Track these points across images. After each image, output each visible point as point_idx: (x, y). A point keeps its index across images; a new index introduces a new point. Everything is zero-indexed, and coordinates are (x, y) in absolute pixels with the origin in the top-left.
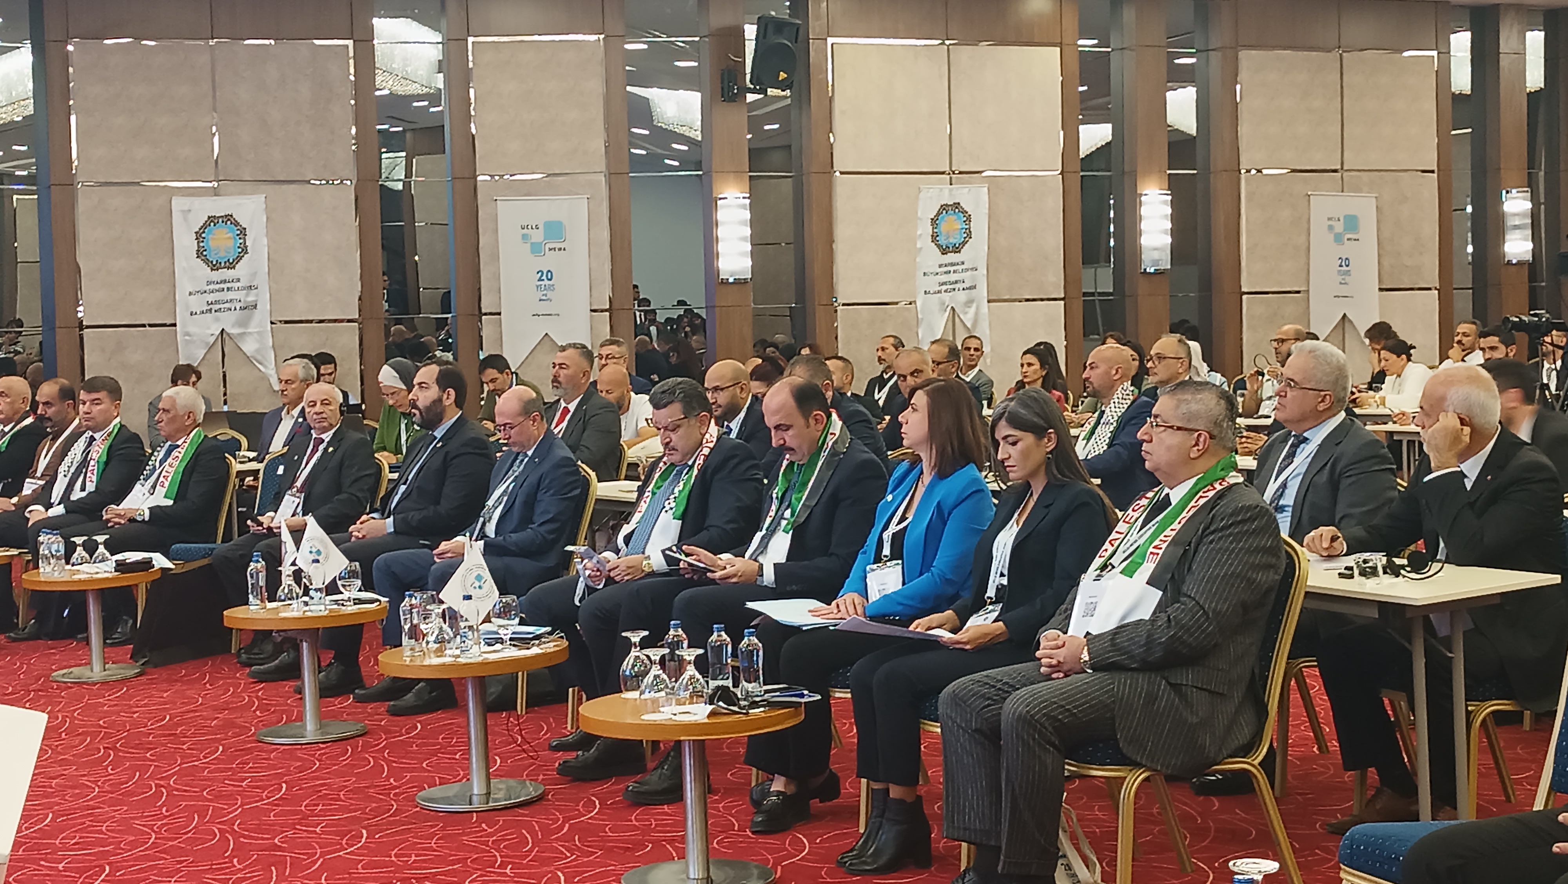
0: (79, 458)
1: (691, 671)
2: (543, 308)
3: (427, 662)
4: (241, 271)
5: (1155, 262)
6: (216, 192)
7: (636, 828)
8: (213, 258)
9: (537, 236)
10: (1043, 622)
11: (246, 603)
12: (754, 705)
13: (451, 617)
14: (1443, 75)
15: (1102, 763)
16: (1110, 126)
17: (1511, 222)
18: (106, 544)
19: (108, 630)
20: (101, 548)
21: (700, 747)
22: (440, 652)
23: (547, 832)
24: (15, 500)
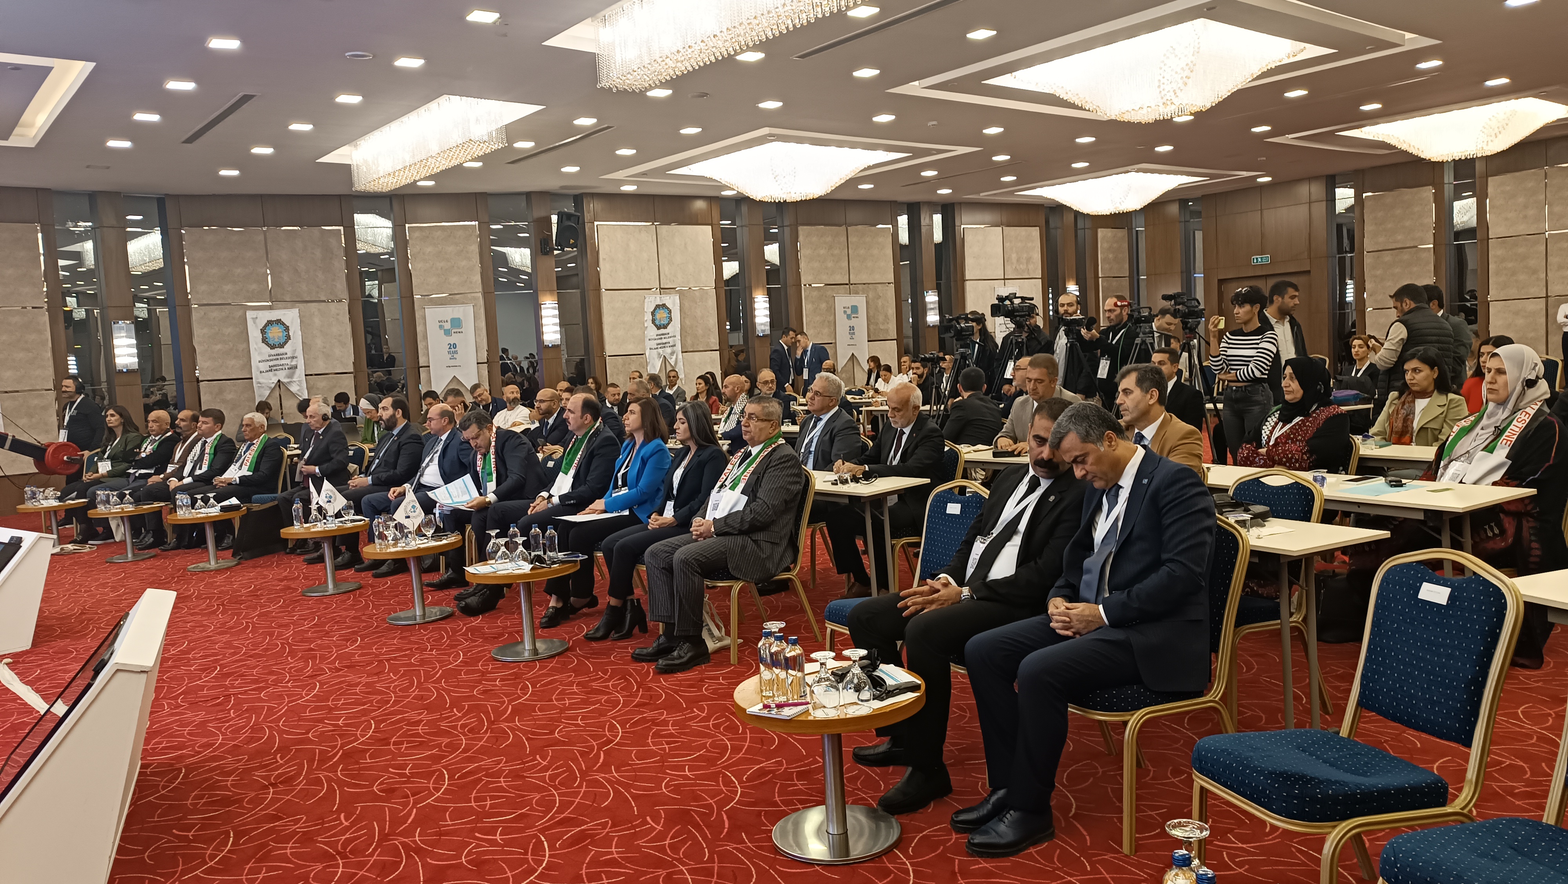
0: (198, 453)
1: (521, 548)
2: (453, 362)
3: (388, 551)
4: (287, 349)
5: (763, 331)
6: (270, 308)
7: (499, 627)
8: (271, 342)
9: (447, 326)
10: (693, 513)
11: (293, 525)
12: (554, 563)
13: (400, 527)
14: (895, 235)
15: (722, 579)
16: (737, 263)
17: (929, 306)
18: (214, 498)
19: (218, 542)
20: (212, 500)
21: (528, 585)
22: (395, 545)
23: (455, 631)
24: (162, 476)
